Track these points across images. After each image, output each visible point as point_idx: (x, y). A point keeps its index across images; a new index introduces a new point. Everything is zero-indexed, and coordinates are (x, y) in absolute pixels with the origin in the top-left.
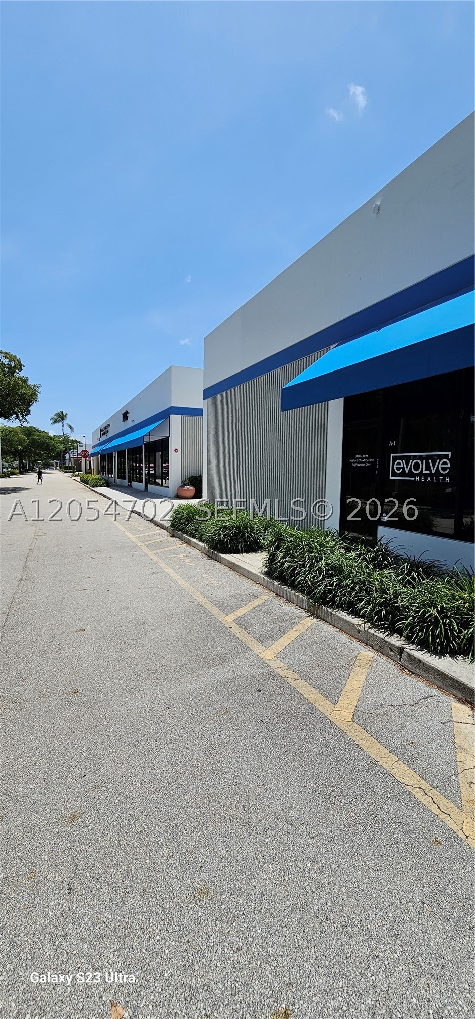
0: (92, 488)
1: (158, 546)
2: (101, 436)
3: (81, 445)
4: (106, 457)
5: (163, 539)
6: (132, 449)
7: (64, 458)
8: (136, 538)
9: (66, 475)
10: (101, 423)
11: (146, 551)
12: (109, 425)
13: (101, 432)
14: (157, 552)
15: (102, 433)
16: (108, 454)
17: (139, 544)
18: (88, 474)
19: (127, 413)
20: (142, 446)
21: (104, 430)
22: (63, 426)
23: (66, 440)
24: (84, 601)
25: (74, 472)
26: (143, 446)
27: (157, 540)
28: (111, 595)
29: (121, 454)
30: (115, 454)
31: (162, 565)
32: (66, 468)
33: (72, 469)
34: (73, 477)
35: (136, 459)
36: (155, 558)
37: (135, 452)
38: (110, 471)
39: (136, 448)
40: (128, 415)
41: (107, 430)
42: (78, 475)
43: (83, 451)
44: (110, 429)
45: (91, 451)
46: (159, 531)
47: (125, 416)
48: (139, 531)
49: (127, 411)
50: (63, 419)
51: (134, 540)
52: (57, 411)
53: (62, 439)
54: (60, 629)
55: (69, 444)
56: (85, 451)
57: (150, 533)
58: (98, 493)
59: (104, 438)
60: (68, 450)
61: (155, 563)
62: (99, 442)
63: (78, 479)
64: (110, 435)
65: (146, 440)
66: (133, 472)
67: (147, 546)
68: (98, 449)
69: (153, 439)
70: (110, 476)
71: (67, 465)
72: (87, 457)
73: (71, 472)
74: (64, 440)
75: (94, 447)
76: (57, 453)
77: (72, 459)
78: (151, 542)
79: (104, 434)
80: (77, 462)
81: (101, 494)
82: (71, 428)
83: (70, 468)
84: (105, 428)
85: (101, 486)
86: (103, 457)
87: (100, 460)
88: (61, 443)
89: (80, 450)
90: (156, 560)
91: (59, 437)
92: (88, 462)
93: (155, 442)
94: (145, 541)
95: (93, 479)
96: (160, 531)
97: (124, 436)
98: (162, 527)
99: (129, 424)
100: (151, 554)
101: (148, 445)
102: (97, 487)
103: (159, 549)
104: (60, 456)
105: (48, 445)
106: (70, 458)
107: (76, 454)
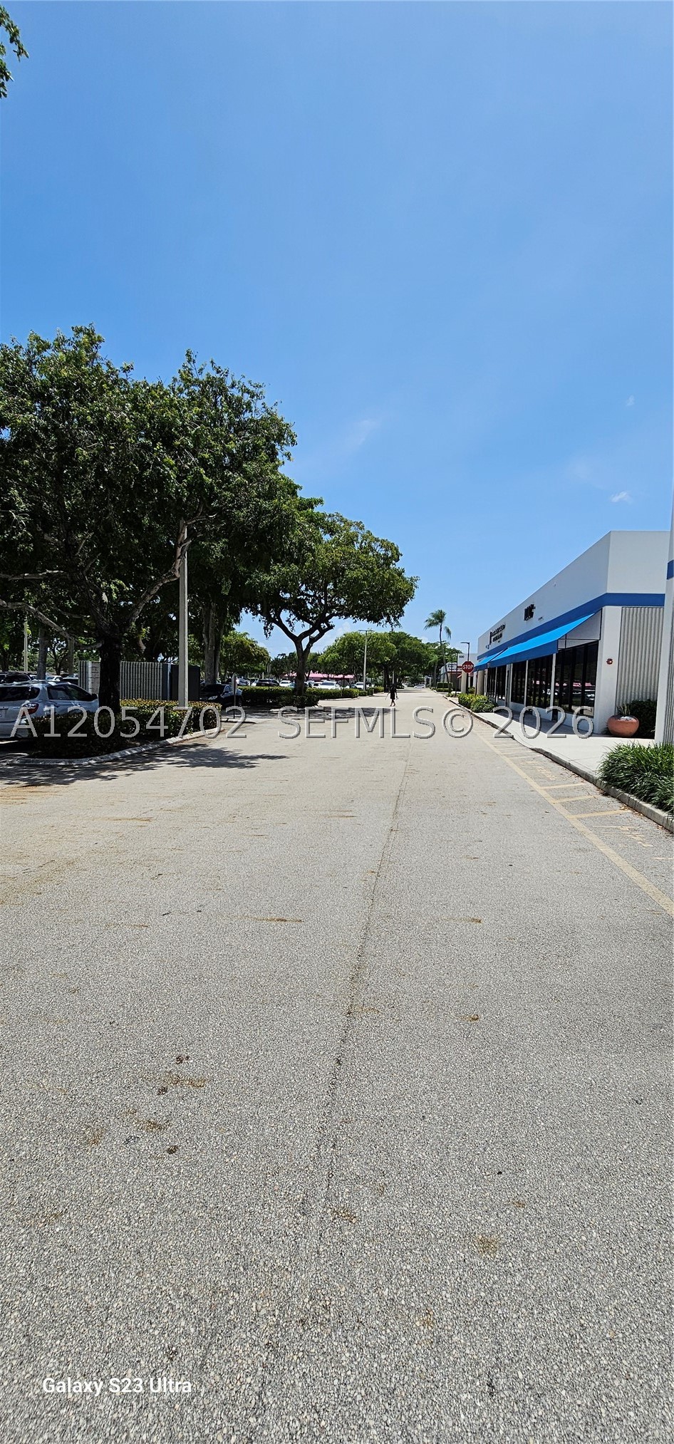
0: (476, 714)
1: (583, 807)
2: (491, 642)
3: (461, 655)
4: (495, 674)
5: (590, 797)
6: (537, 660)
7: (438, 672)
8: (545, 790)
9: (440, 694)
10: (492, 624)
11: (564, 812)
12: (504, 626)
13: (491, 637)
14: (583, 816)
15: (493, 638)
16: (499, 668)
17: (551, 801)
18: (470, 695)
19: (532, 607)
20: (552, 655)
21: (496, 634)
22: (441, 630)
23: (442, 648)
24: (476, 876)
25: (450, 692)
26: (554, 655)
27: (580, 798)
28: (516, 874)
29: (519, 668)
30: (510, 668)
31: (594, 838)
32: (440, 686)
33: (449, 686)
34: (449, 698)
35: (541, 675)
36: (580, 827)
37: (539, 664)
38: (501, 692)
39: (543, 658)
40: (533, 611)
41: (499, 634)
42: (455, 695)
43: (466, 663)
44: (504, 632)
45: (476, 663)
46: (580, 783)
47: (529, 613)
48: (549, 780)
49: (532, 606)
50: (441, 621)
51: (544, 793)
52: (435, 610)
53: (437, 647)
54: (445, 911)
55: (445, 654)
56: (468, 663)
57: (568, 785)
58: (483, 720)
59: (495, 645)
60: (445, 661)
61: (582, 834)
62: (488, 650)
63: (456, 700)
64: (504, 640)
65: (562, 646)
66: (535, 693)
67: (564, 805)
68: (485, 660)
69: (571, 644)
70: (500, 697)
71: (441, 682)
72: (470, 671)
73: (446, 691)
74: (439, 649)
75: (479, 658)
76: (430, 666)
77: (449, 674)
78: (570, 800)
79: (495, 640)
80: (455, 677)
81: (488, 723)
82: (448, 631)
83: (446, 686)
84: (498, 631)
85: (487, 711)
86: (491, 671)
87: (486, 677)
88: (436, 652)
89: (461, 662)
90: (581, 830)
91: (435, 645)
92: (469, 678)
93: (574, 648)
94: (560, 797)
95: (477, 701)
96: (582, 784)
97: (525, 640)
98: (587, 778)
99: (535, 623)
100: (572, 819)
101: (563, 655)
102: (482, 712)
103: (585, 812)
104: (433, 670)
105: (420, 656)
106: (447, 672)
107: (455, 667)
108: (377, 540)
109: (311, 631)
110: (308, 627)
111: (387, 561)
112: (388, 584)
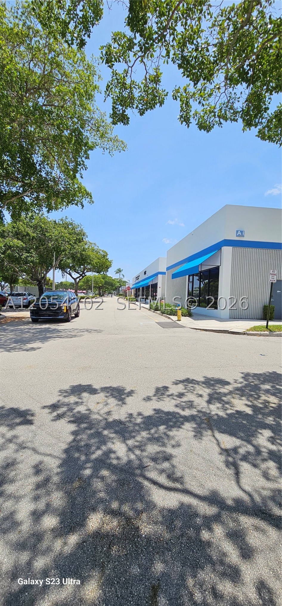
3: (127, 283)
6: (146, 287)
7: (119, 290)
10: (136, 275)
16: (138, 288)
18: (130, 297)
20: (150, 285)
21: (137, 278)
22: (120, 275)
23: (120, 281)
29: (143, 288)
30: (141, 288)
32: (120, 295)
33: (122, 295)
35: (148, 290)
38: (139, 295)
39: (148, 286)
42: (124, 297)
43: (128, 287)
44: (139, 277)
45: (131, 287)
47: (145, 273)
49: (146, 271)
50: (120, 272)
52: (118, 269)
55: (122, 283)
59: (137, 281)
60: (121, 286)
62: (135, 283)
64: (140, 280)
65: (151, 283)
68: (134, 286)
69: (153, 283)
70: (138, 297)
71: (120, 293)
72: (130, 289)
76: (116, 287)
80: (125, 292)
84: (138, 277)
86: (136, 289)
87: (135, 291)
88: (118, 282)
89: (127, 286)
91: (118, 280)
92: (130, 292)
95: (132, 298)
97: (144, 281)
99: (146, 276)
101: (152, 285)
104: (117, 289)
105: (112, 284)
106: (122, 290)
107: (125, 288)
108: (101, 250)
109: (80, 277)
110: (79, 275)
111: (104, 256)
112: (104, 263)
